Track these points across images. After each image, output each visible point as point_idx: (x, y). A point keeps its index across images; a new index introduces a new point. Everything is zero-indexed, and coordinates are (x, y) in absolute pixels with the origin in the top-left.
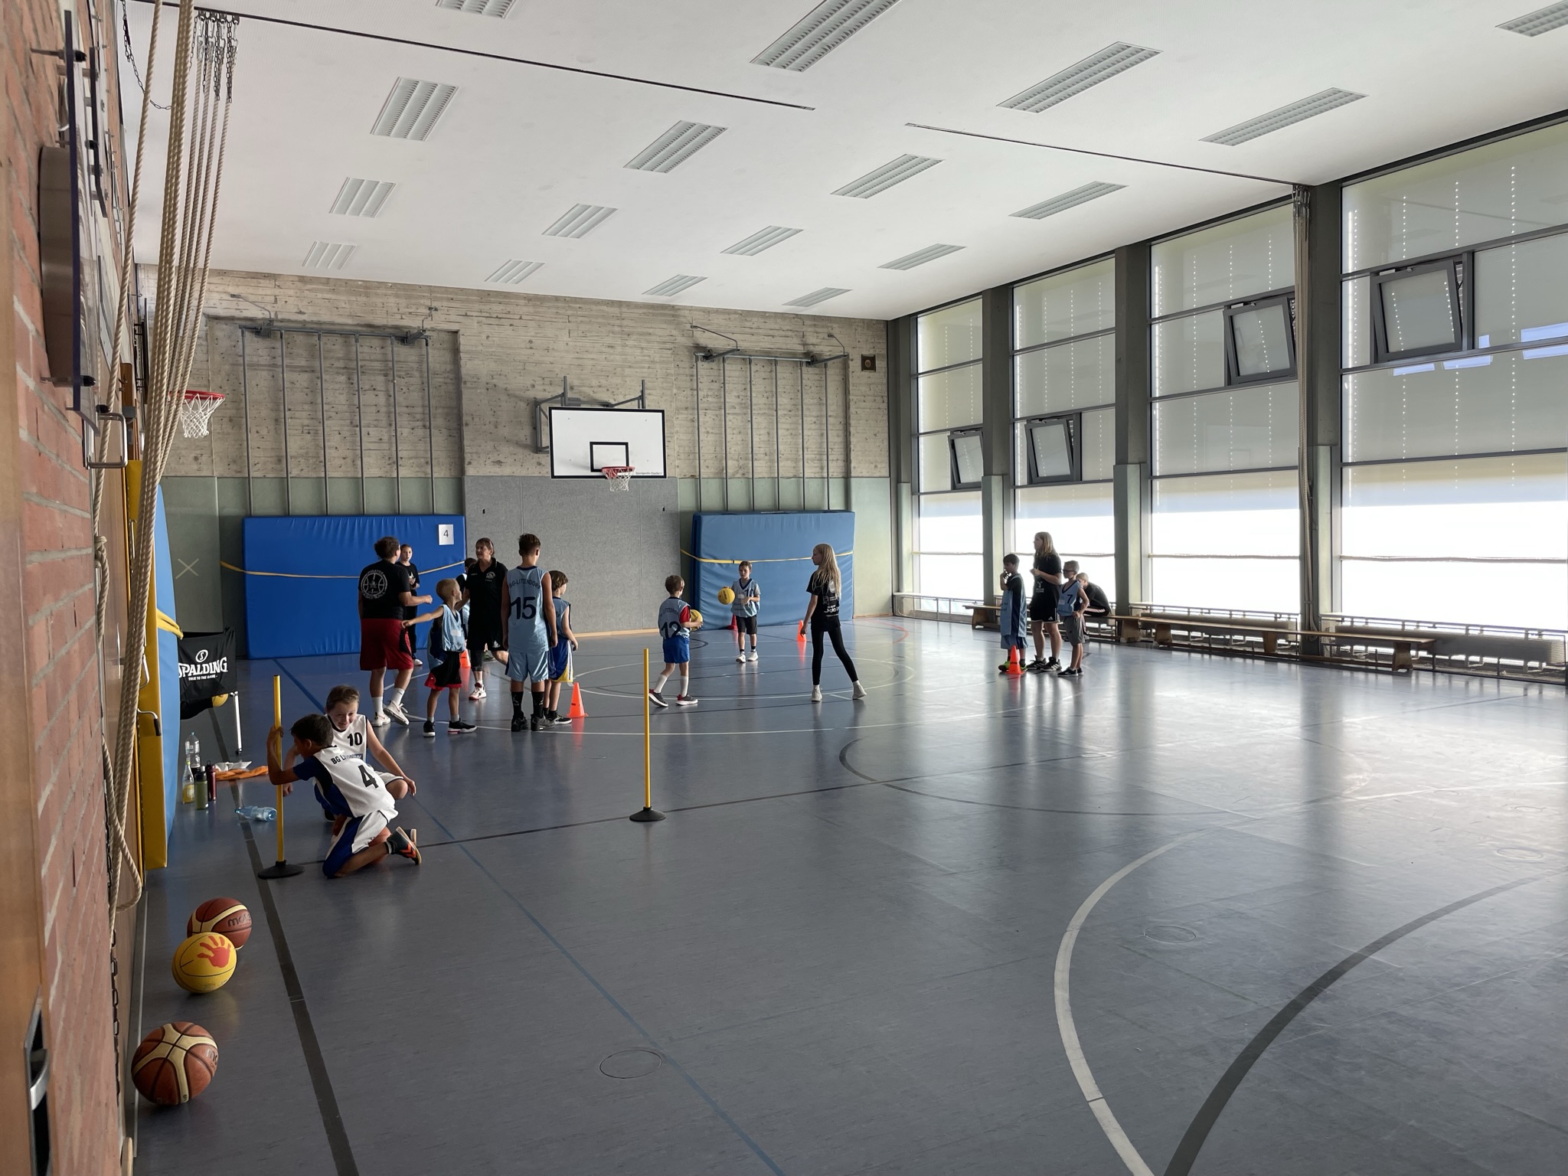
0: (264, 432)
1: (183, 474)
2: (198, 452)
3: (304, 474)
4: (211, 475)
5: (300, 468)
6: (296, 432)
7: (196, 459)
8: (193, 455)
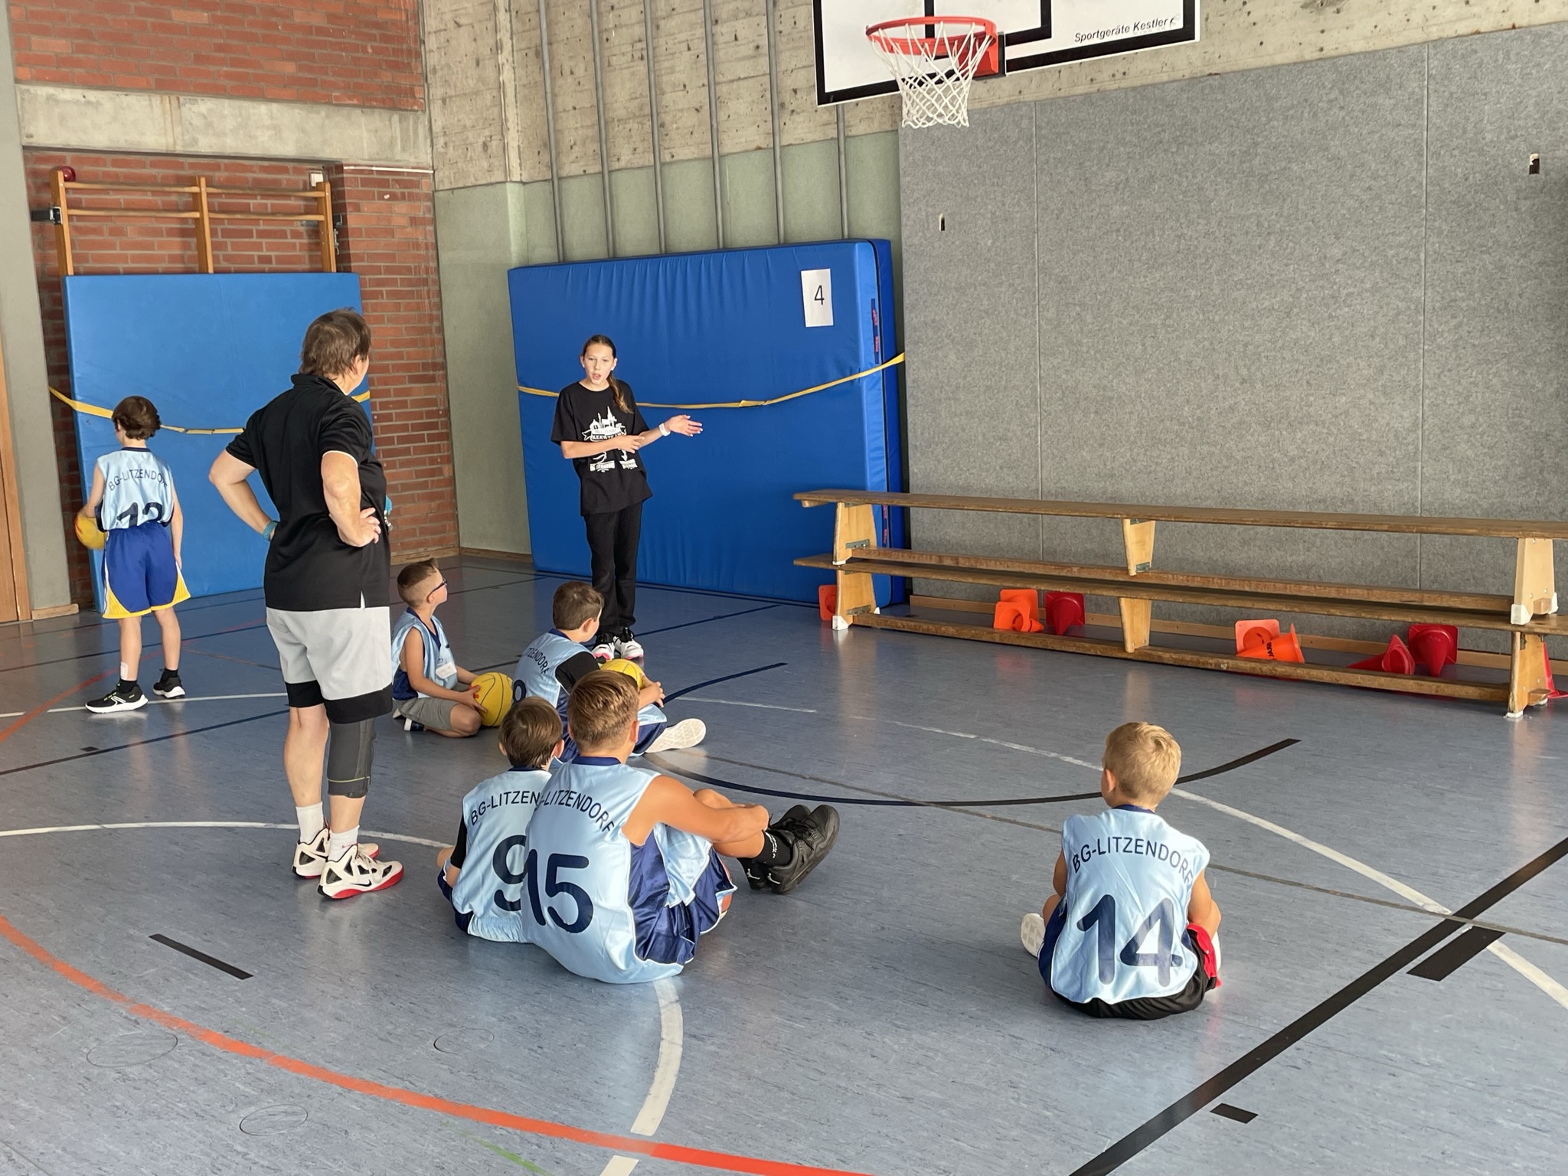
0: (580, 71)
1: (471, 181)
2: (487, 132)
3: (638, 161)
4: (504, 180)
5: (632, 146)
6: (623, 59)
7: (485, 146)
8: (481, 140)
